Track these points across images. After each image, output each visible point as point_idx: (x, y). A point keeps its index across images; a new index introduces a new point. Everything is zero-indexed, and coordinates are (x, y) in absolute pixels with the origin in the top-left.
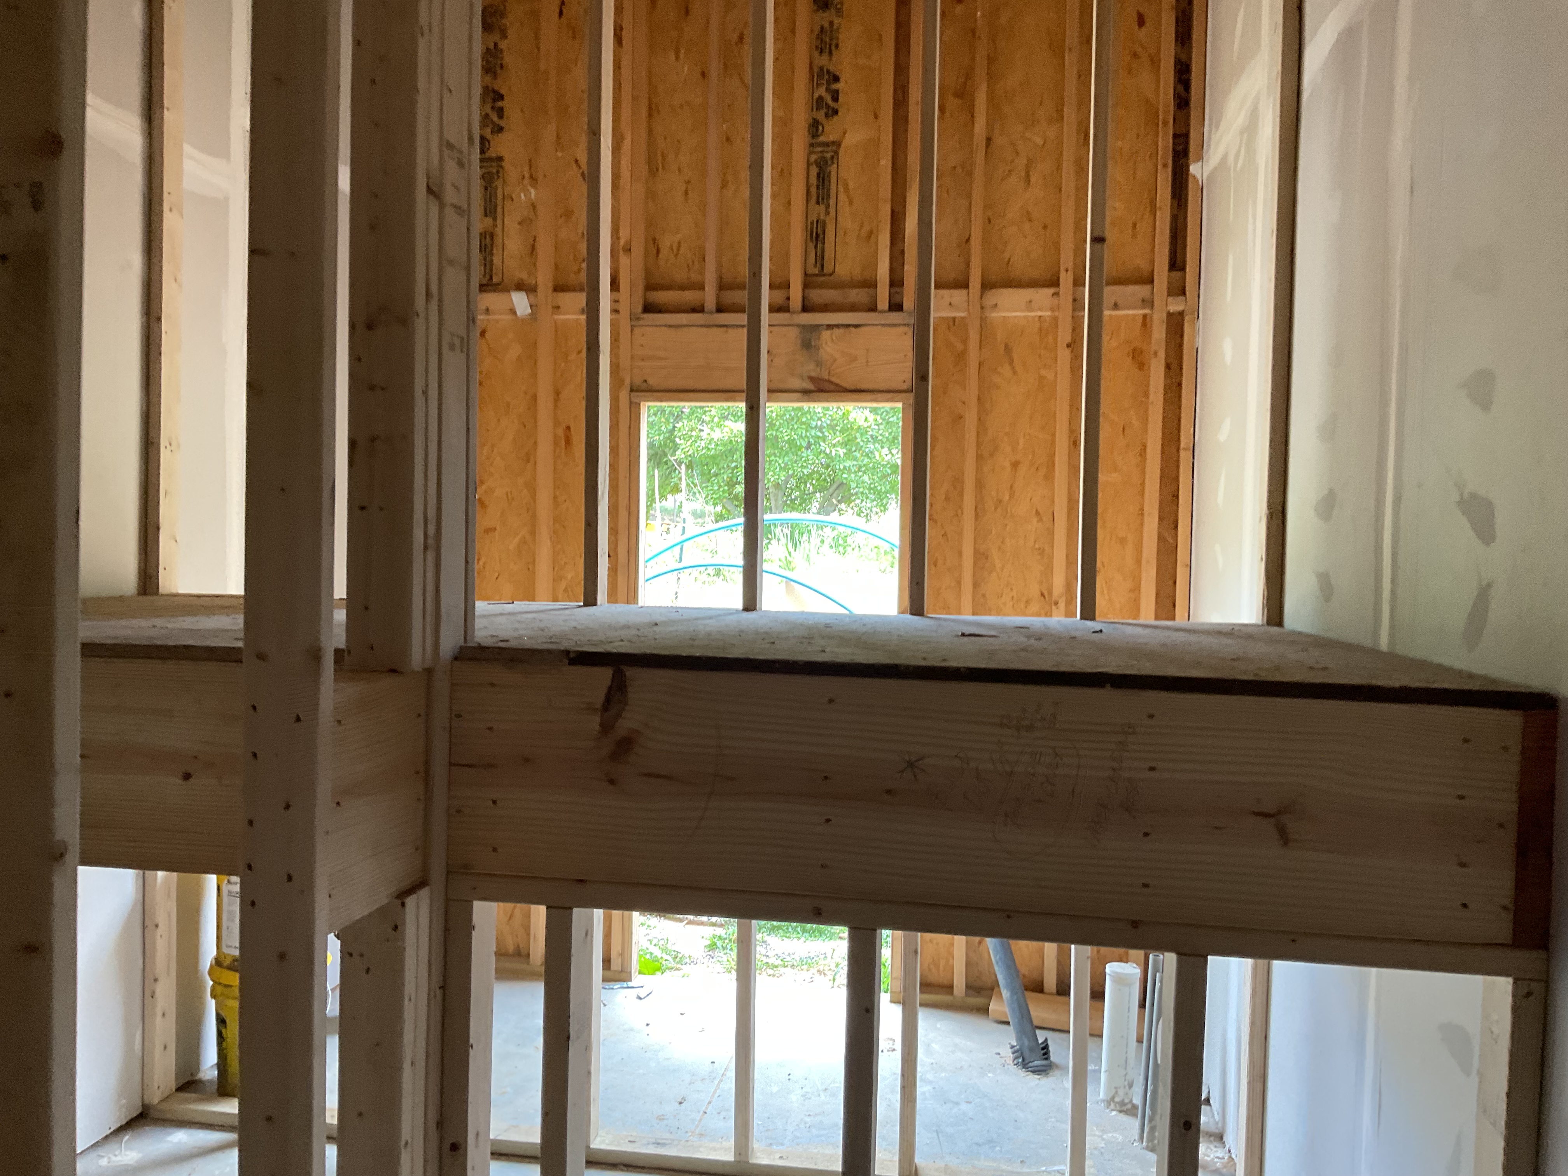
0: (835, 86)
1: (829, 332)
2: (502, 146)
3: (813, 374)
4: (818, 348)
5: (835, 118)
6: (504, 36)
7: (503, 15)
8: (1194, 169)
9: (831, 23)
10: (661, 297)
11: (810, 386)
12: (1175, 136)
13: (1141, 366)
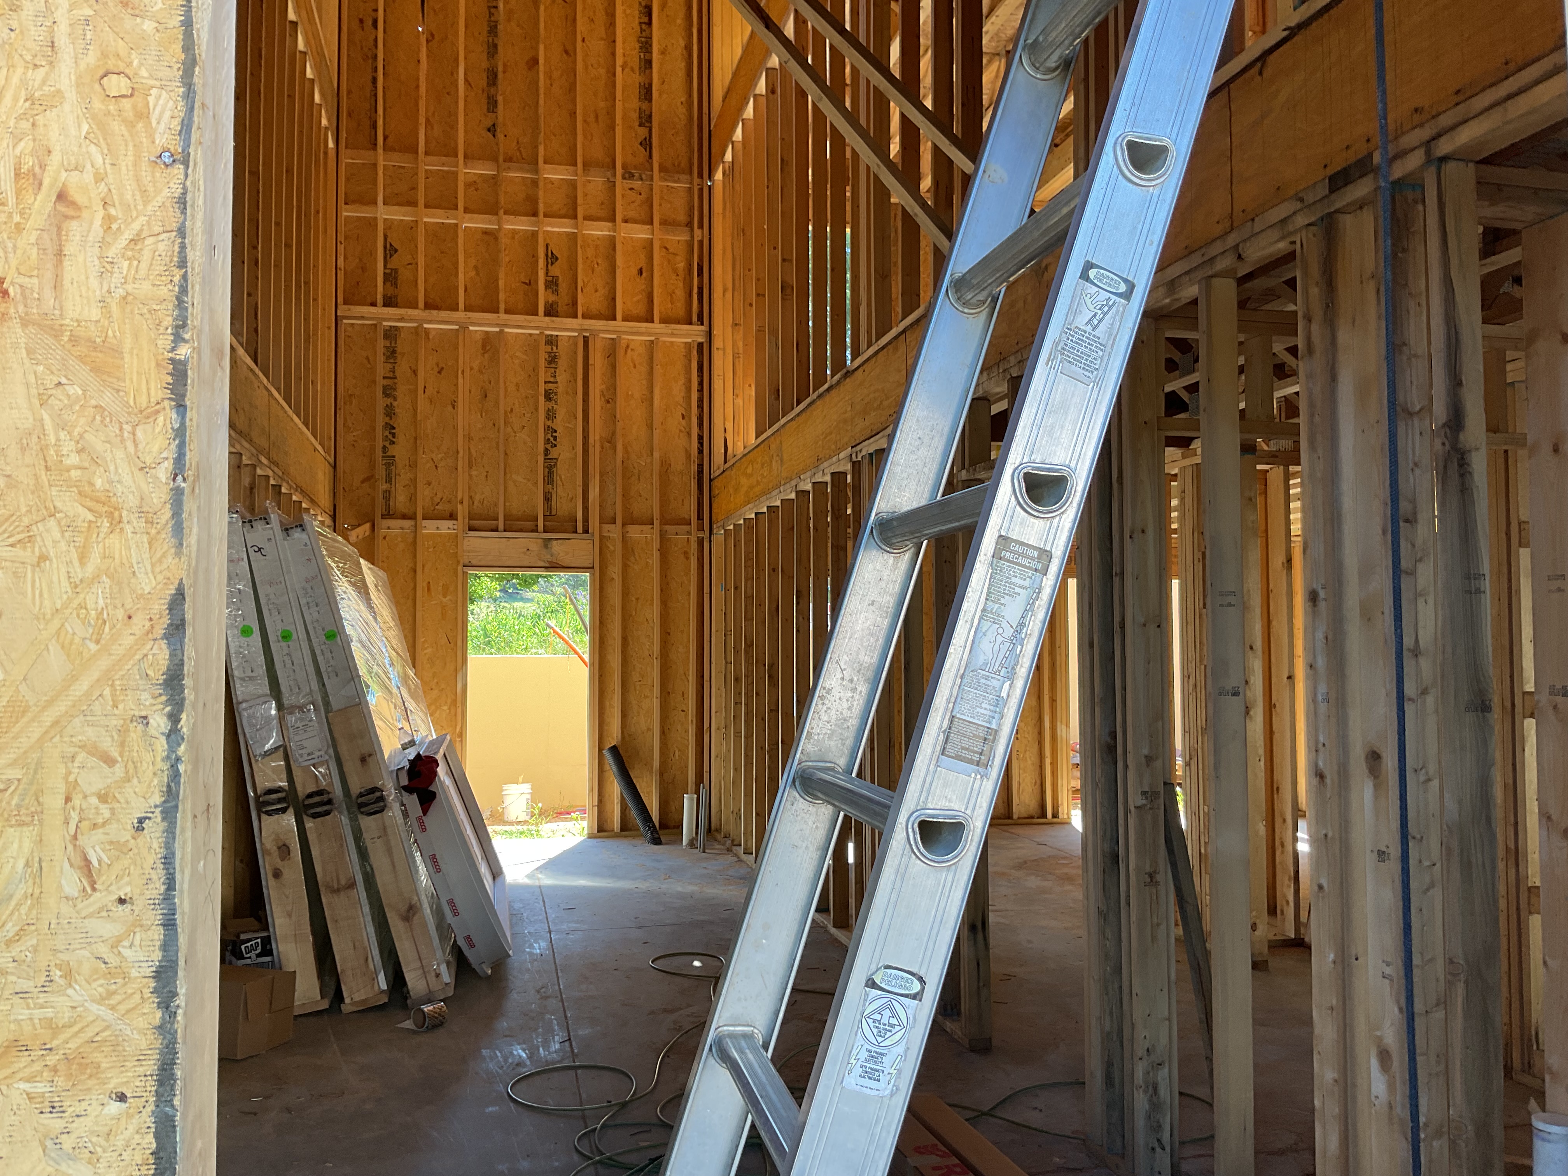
0: (555, 435)
1: (556, 541)
2: (393, 450)
3: (549, 560)
4: (551, 548)
5: (556, 448)
6: (395, 400)
7: (395, 390)
9: (553, 408)
10: (475, 523)
11: (547, 565)
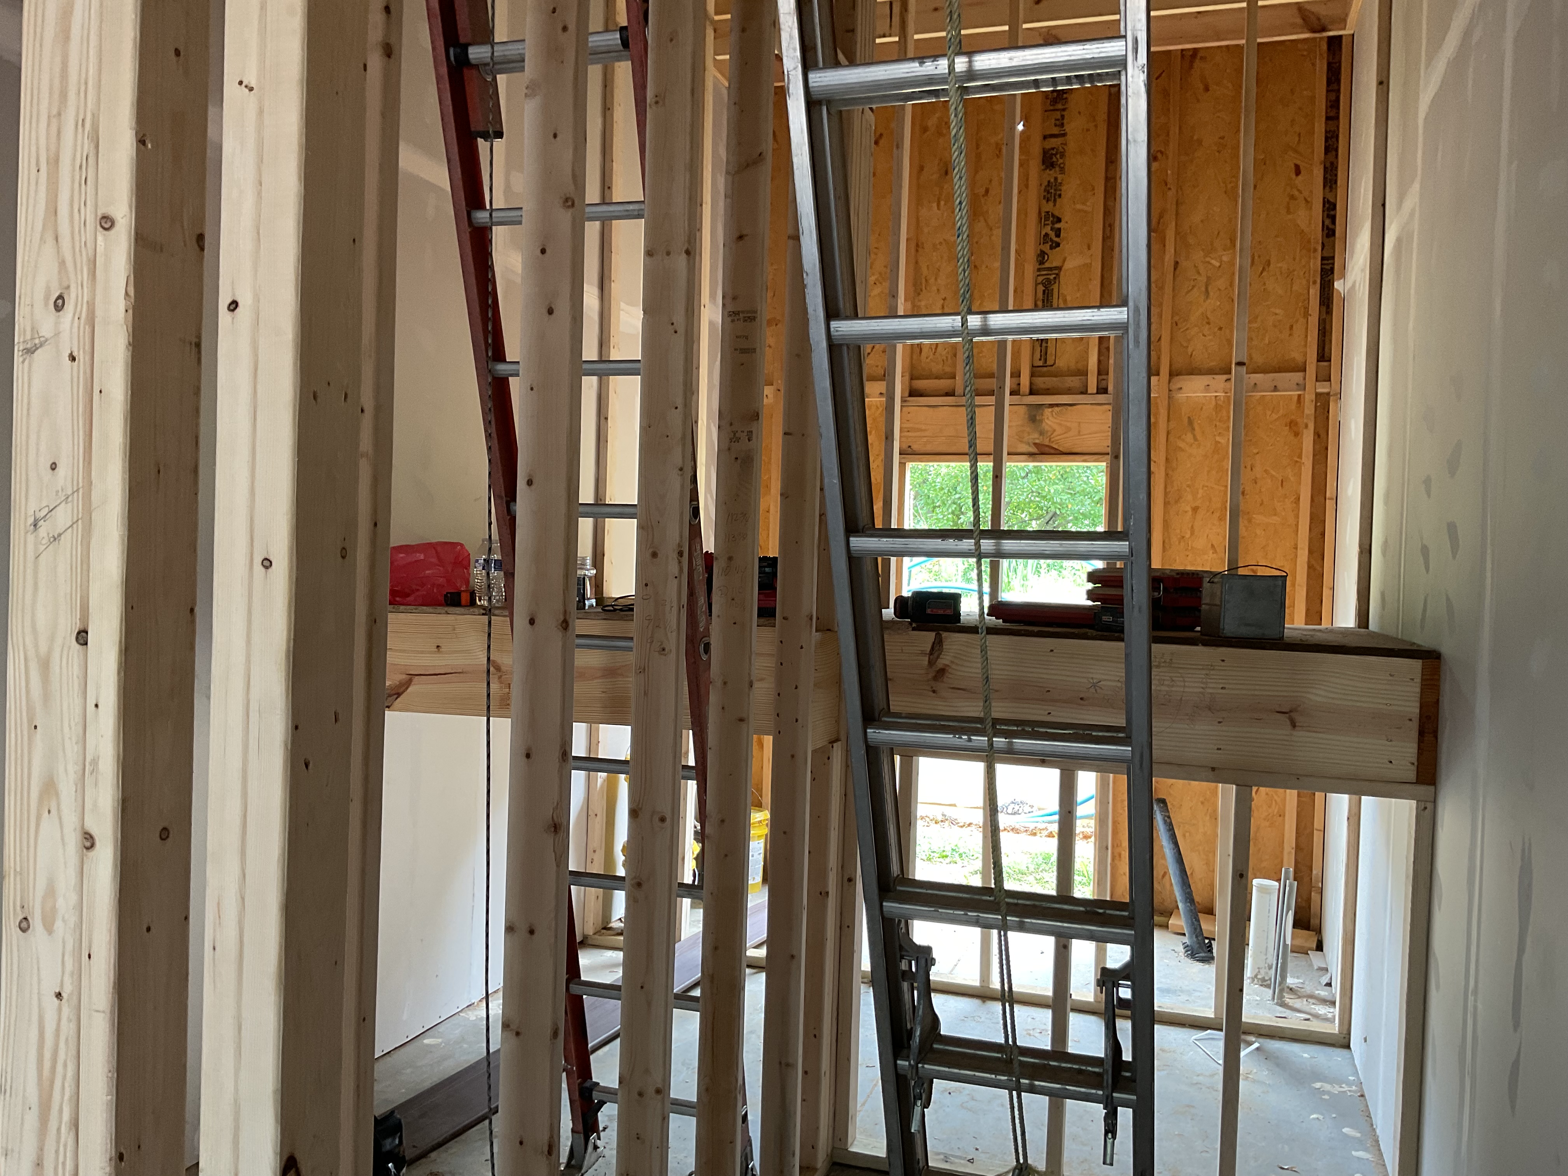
0: (1057, 226)
1: (1050, 410)
3: (1037, 441)
4: (1041, 421)
5: (1058, 249)
8: (1337, 285)
9: (1056, 179)
10: (922, 385)
11: (1034, 450)
12: (1323, 259)
13: (1297, 434)
